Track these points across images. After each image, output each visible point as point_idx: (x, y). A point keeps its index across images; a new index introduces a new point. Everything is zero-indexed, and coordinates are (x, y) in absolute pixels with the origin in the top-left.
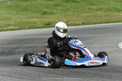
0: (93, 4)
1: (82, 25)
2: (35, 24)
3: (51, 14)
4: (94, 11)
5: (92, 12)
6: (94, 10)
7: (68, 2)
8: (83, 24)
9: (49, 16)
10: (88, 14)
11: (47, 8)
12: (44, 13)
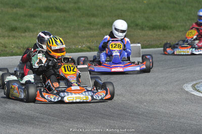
0: (93, 15)
1: (88, 51)
2: (6, 47)
3: (26, 31)
4: (99, 27)
5: (96, 29)
6: (98, 24)
7: (49, 11)
8: (89, 49)
9: (23, 35)
10: (89, 32)
11: (14, 20)
12: (14, 29)
